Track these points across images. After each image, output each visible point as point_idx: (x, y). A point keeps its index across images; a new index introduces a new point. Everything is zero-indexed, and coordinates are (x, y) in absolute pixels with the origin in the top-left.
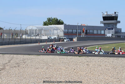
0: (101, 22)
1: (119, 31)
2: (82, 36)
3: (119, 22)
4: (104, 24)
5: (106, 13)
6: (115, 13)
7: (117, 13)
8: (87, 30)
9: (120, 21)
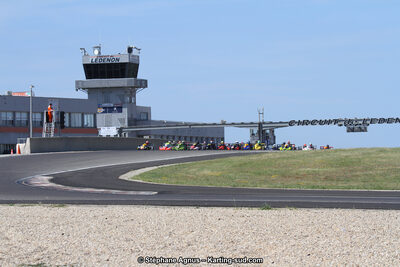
0: (77, 82)
1: (144, 117)
2: (44, 136)
3: (144, 84)
4: (90, 90)
5: (96, 52)
6: (130, 50)
7: (135, 52)
8: (62, 114)
9: (146, 81)
